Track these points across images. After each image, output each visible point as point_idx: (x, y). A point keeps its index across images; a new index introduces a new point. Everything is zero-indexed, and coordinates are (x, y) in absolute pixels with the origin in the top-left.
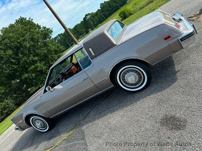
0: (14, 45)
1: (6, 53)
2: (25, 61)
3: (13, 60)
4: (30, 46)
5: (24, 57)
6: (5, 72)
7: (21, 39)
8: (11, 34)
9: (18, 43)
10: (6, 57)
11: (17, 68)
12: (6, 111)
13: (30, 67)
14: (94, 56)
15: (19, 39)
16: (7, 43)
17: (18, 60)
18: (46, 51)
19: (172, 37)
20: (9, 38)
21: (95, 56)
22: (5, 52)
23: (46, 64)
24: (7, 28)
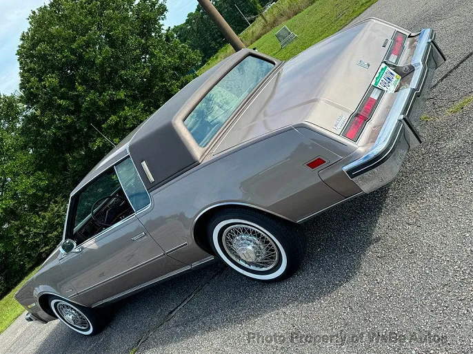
0: (61, 60)
1: (43, 83)
2: (93, 103)
3: (61, 102)
4: (104, 59)
5: (90, 92)
6: (45, 133)
7: (81, 40)
8: (54, 29)
9: (73, 52)
10: (46, 94)
11: (73, 122)
12: (55, 233)
13: (107, 118)
14: (154, 184)
15: (74, 41)
16: (45, 55)
17: (76, 100)
18: (146, 72)
19: (327, 162)
20: (50, 39)
21: (156, 183)
22: (41, 80)
23: (149, 108)
24: (45, 7)
